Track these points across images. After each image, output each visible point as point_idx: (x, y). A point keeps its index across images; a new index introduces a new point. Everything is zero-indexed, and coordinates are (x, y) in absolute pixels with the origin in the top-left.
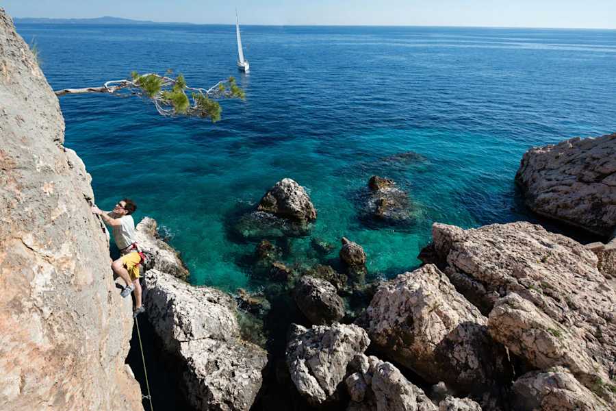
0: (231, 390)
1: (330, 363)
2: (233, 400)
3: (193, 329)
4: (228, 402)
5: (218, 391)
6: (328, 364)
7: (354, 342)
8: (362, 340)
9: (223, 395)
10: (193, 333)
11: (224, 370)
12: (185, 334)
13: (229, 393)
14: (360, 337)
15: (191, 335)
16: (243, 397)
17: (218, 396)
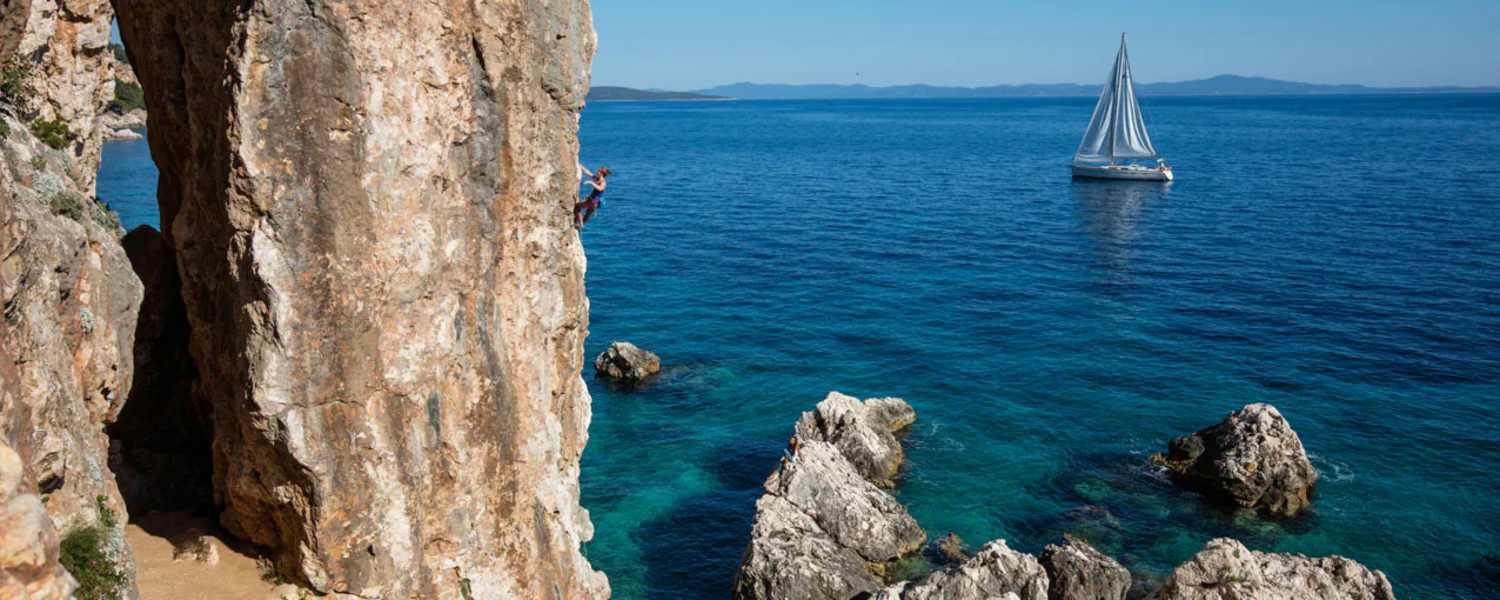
0: (779, 566)
1: (940, 587)
2: (774, 584)
3: (793, 482)
4: (767, 584)
5: (762, 557)
6: (935, 587)
7: (1010, 580)
8: (1028, 583)
9: (766, 568)
10: (791, 488)
11: (792, 546)
12: (780, 485)
13: (774, 570)
14: (1025, 577)
15: (786, 490)
16: (790, 587)
17: (758, 563)
